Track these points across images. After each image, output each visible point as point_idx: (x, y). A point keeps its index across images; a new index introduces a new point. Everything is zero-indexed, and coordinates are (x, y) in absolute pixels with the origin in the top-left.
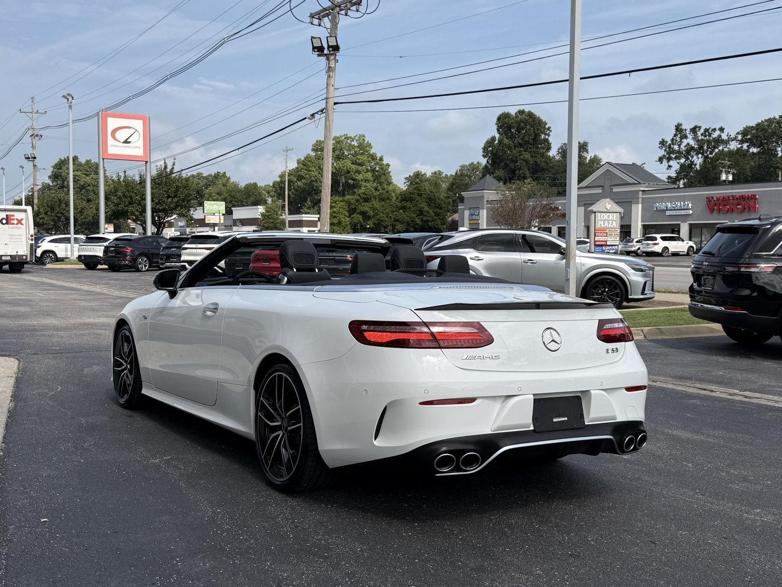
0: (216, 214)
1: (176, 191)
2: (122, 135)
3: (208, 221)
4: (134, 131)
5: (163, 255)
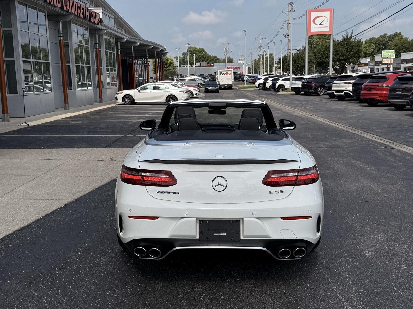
2: (318, 21)
3: (384, 62)
4: (325, 18)
5: (326, 87)
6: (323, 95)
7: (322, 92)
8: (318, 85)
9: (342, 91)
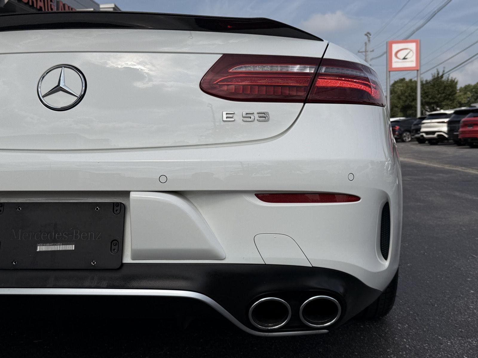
4: (410, 51)
6: (410, 141)
7: (408, 138)
8: (402, 129)
9: (433, 133)
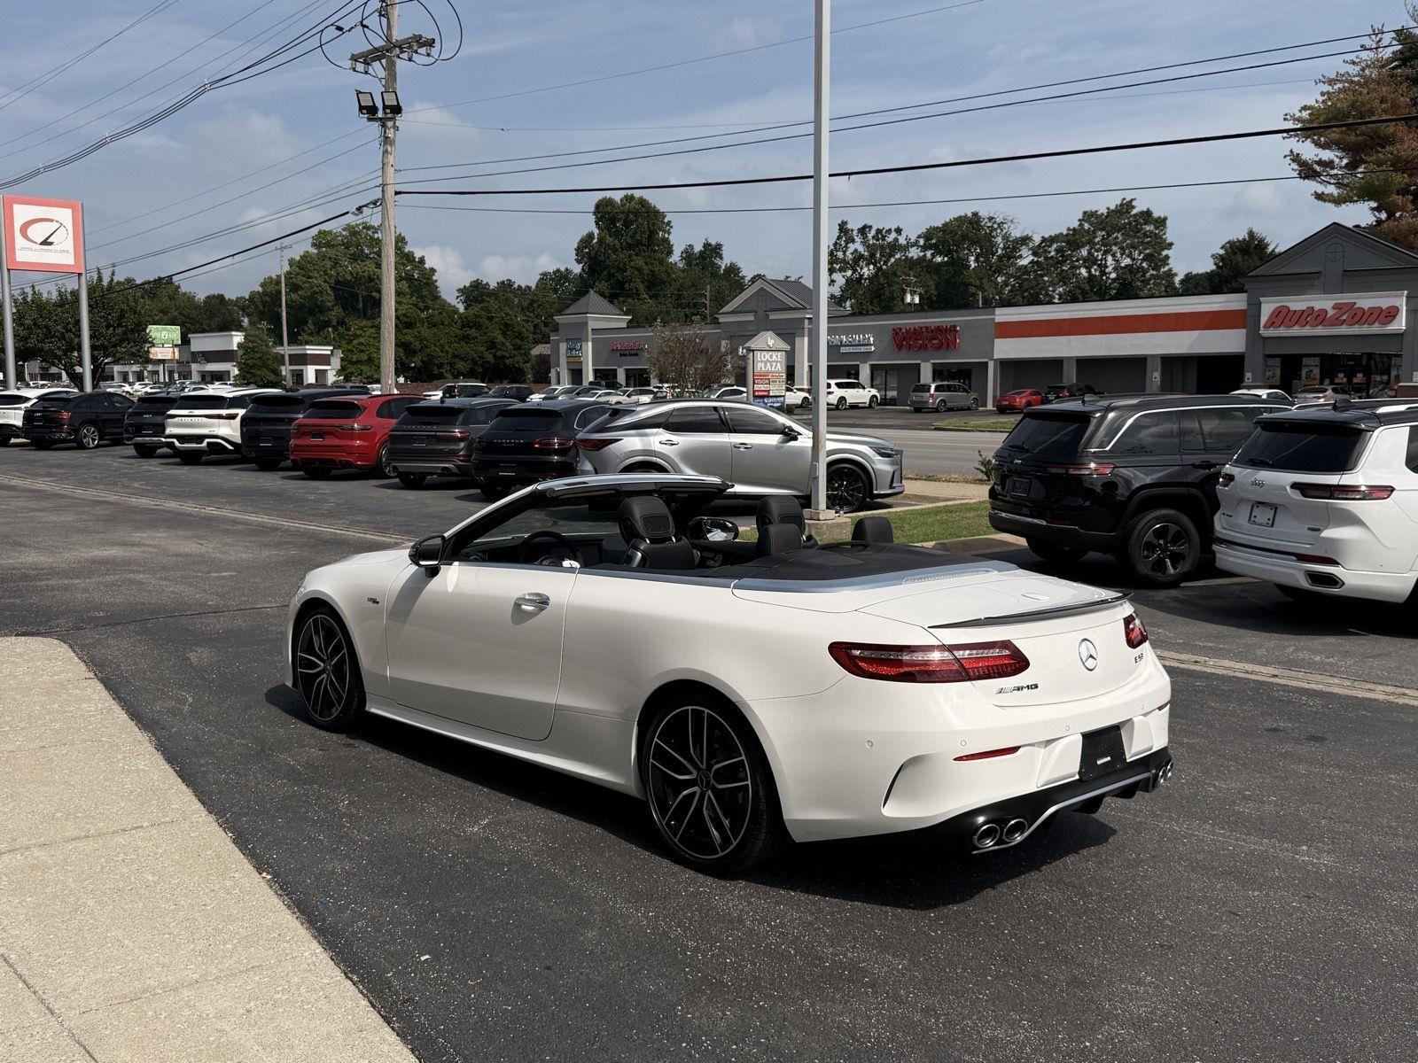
0: (165, 345)
1: (121, 317)
2: (38, 232)
3: (154, 355)
4: (58, 225)
6: (98, 446)
7: (94, 440)
8: (79, 419)
9: (200, 438)
